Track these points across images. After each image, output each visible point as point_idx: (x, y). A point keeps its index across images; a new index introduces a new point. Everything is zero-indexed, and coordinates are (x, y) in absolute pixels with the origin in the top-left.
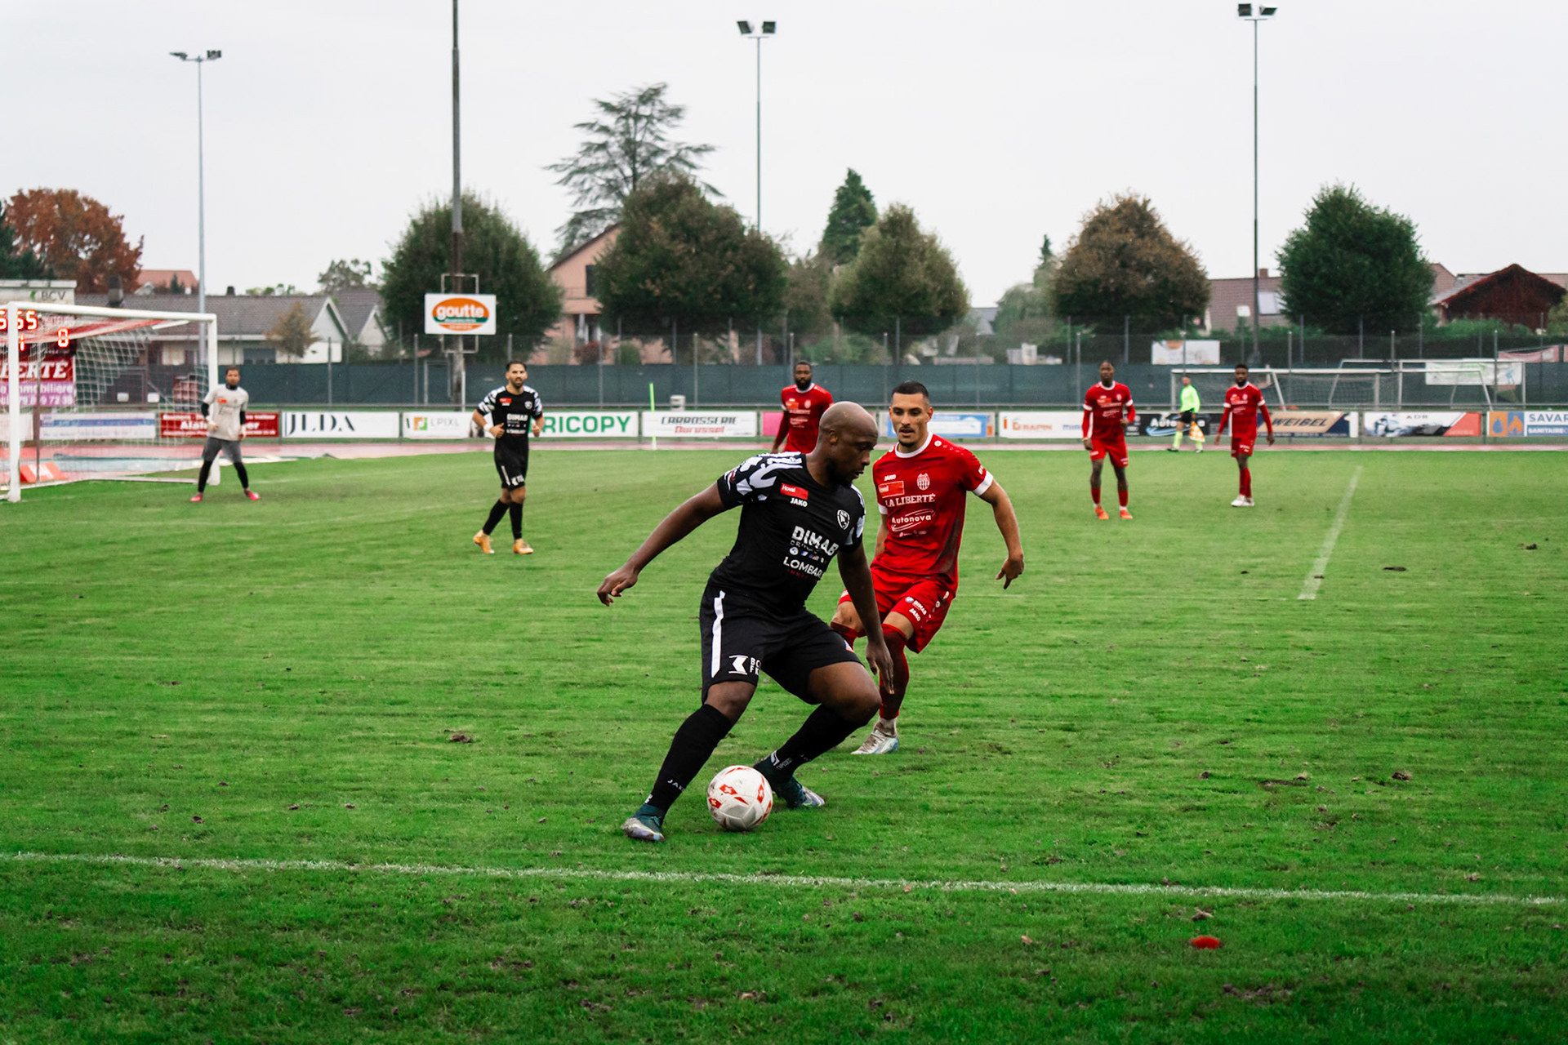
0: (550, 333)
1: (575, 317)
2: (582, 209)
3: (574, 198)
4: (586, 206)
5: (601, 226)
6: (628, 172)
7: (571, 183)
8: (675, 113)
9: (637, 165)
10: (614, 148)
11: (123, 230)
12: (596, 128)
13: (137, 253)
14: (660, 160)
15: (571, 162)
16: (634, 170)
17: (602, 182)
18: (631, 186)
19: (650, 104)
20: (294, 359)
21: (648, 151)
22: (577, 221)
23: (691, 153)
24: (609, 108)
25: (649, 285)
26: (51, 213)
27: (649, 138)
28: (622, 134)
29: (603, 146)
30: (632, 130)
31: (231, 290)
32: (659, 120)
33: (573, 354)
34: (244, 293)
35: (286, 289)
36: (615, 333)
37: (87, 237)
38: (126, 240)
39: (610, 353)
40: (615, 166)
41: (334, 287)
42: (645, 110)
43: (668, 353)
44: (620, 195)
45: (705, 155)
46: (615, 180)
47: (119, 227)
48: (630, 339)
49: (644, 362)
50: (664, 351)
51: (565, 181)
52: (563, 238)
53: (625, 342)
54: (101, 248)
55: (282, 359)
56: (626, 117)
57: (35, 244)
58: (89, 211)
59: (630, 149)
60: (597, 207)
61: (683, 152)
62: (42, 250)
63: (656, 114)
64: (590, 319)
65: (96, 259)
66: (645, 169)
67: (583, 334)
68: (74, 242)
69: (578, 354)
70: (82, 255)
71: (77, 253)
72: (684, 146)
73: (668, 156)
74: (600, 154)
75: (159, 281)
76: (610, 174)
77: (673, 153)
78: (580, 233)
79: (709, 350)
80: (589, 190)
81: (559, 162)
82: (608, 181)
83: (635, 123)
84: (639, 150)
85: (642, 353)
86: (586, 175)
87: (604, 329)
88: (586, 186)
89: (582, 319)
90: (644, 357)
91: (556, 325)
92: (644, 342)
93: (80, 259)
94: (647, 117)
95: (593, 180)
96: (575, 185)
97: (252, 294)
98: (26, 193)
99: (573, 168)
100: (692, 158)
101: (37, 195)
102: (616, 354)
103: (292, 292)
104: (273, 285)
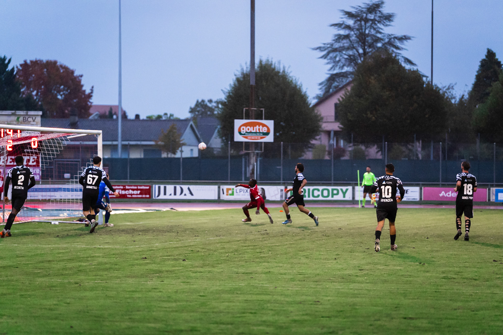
0: (313, 142)
1: (328, 133)
2: (335, 72)
3: (330, 66)
4: (337, 71)
5: (345, 81)
6: (361, 51)
7: (329, 57)
8: (389, 18)
9: (366, 47)
10: (353, 38)
11: (82, 83)
12: (343, 26)
13: (90, 96)
14: (379, 45)
15: (329, 46)
16: (364, 50)
17: (346, 57)
18: (362, 59)
19: (374, 13)
20: (171, 155)
21: (372, 39)
22: (332, 78)
23: (396, 40)
24: (350, 15)
25: (369, 115)
26: (43, 73)
27: (373, 32)
28: (358, 30)
29: (347, 37)
30: (364, 28)
31: (137, 116)
32: (379, 22)
33: (327, 153)
34: (145, 118)
35: (169, 116)
36: (350, 142)
37: (62, 87)
38: (84, 88)
39: (348, 153)
40: (354, 48)
41: (198, 115)
42: (371, 16)
43: (380, 153)
44: (356, 64)
45: (405, 42)
46: (354, 56)
47: (80, 81)
48: (359, 145)
49: (367, 158)
50: (377, 152)
51: (325, 57)
52: (324, 88)
53: (356, 147)
54: (70, 93)
55: (164, 155)
56: (360, 21)
57: (33, 91)
58: (63, 72)
59: (362, 38)
60: (343, 71)
61: (392, 40)
62: (37, 95)
63: (377, 18)
64: (336, 133)
65: (66, 100)
66: (370, 50)
67: (333, 142)
68: (55, 90)
69: (329, 153)
70: (59, 97)
71: (56, 95)
72: (392, 36)
73: (383, 42)
74: (345, 41)
75: (102, 111)
76: (351, 53)
77: (387, 40)
78: (334, 85)
79: (404, 152)
80: (339, 61)
81: (322, 45)
82: (350, 56)
83: (365, 24)
84: (367, 39)
85: (366, 153)
86: (338, 53)
87: (345, 140)
88: (337, 59)
89: (332, 134)
90: (367, 156)
91: (318, 137)
92: (367, 147)
93: (58, 99)
94: (371, 20)
95: (341, 56)
96: (331, 58)
97: (150, 119)
98: (28, 62)
99: (330, 49)
100: (398, 44)
101: (35, 63)
102: (351, 154)
103: (172, 118)
104: (162, 114)
